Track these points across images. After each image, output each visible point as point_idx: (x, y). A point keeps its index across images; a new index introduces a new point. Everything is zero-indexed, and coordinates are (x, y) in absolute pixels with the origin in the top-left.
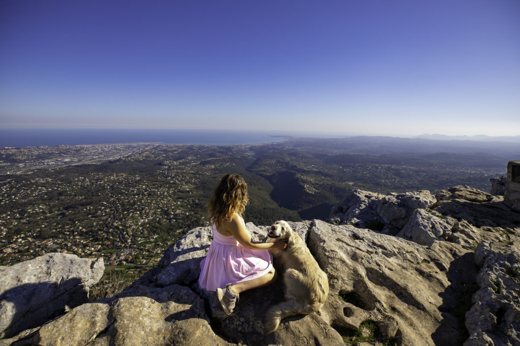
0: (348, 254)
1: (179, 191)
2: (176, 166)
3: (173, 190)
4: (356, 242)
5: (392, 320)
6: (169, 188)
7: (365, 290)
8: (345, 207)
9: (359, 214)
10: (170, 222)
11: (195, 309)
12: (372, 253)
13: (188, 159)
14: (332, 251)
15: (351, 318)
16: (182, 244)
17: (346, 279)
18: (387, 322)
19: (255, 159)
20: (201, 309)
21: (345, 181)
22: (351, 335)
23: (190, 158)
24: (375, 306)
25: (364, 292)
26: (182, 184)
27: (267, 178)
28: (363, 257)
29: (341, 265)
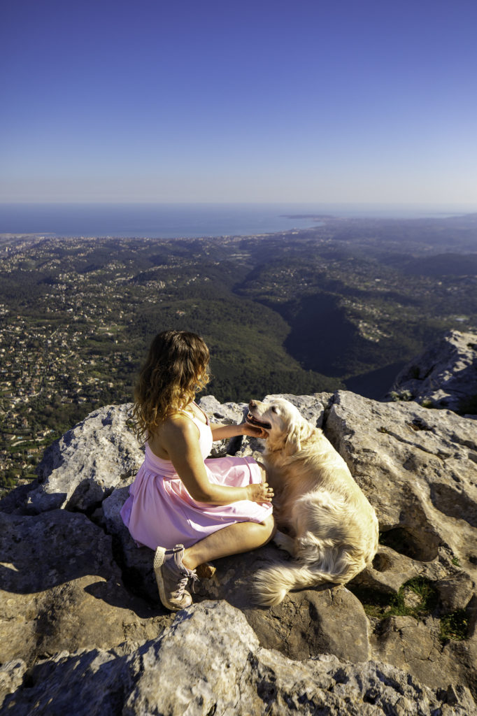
0: (399, 457)
1: (93, 338)
2: (84, 284)
3: (79, 336)
4: (417, 436)
5: (464, 579)
6: (71, 331)
7: (422, 525)
8: (424, 368)
9: (451, 382)
10: (75, 402)
11: (94, 553)
12: (447, 456)
13: (110, 270)
14: (365, 450)
15: (387, 572)
16: (74, 437)
17: (387, 503)
18: (455, 582)
19: (252, 268)
20: (106, 552)
21: (449, 313)
22: (384, 604)
23: (112, 267)
24: (438, 554)
25: (419, 527)
26: (98, 324)
27: (277, 307)
28: (427, 463)
29: (380, 477)
